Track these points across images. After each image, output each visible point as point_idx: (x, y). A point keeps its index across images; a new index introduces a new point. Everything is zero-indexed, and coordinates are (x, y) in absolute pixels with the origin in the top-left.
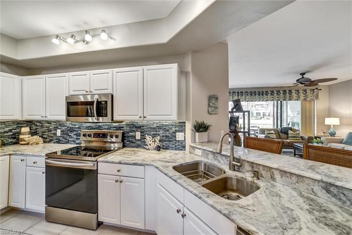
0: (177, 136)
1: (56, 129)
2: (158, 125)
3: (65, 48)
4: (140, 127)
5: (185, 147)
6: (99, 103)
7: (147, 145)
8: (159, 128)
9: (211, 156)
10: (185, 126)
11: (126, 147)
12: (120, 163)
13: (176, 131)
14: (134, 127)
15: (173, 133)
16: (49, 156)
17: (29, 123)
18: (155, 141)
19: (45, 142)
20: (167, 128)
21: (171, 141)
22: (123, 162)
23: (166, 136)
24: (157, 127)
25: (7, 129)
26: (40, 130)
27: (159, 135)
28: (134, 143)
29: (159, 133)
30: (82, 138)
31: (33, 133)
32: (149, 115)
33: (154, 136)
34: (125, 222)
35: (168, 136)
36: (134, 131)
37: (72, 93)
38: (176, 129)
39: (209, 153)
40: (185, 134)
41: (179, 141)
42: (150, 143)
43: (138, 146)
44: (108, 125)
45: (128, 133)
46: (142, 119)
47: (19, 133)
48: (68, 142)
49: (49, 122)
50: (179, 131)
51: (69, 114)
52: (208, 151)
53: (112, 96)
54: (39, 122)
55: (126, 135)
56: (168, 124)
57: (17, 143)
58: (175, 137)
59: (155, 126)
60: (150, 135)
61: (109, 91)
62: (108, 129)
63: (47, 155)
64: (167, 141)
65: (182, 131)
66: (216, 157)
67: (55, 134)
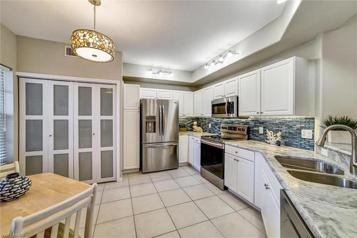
0: (302, 134)
1: (209, 123)
2: (280, 121)
3: (211, 69)
4: (262, 123)
5: (313, 146)
6: (229, 103)
7: (268, 139)
8: (282, 124)
9: (337, 157)
10: (314, 122)
11: (251, 139)
12: (237, 147)
13: (302, 128)
14: (258, 122)
15: (298, 129)
16: (203, 137)
17: (197, 119)
18: (276, 136)
19: (203, 131)
20: (290, 124)
21: (296, 138)
22: (239, 146)
23: (289, 133)
24: (280, 122)
25: (189, 122)
26: (202, 124)
27: (281, 131)
28: (258, 136)
29: (281, 129)
30: (221, 130)
31: (199, 125)
32: (266, 111)
33: (276, 132)
34: (241, 193)
35: (292, 133)
36: (258, 126)
37: (215, 98)
38: (302, 125)
39: (336, 153)
40: (313, 132)
41: (305, 139)
42: (271, 137)
43: (261, 140)
44: (239, 121)
45: (253, 128)
46: (259, 114)
47: (193, 125)
48: (214, 133)
49: (205, 119)
50: (306, 128)
51: (213, 113)
52: (335, 151)
53: (238, 97)
54: (201, 118)
55: (251, 129)
56: (291, 120)
57: (192, 131)
58: (300, 134)
59: (277, 122)
60: (271, 130)
61: (236, 94)
62: (238, 124)
63: (201, 137)
64: (290, 138)
65: (309, 128)
66: (343, 159)
67: (208, 126)
